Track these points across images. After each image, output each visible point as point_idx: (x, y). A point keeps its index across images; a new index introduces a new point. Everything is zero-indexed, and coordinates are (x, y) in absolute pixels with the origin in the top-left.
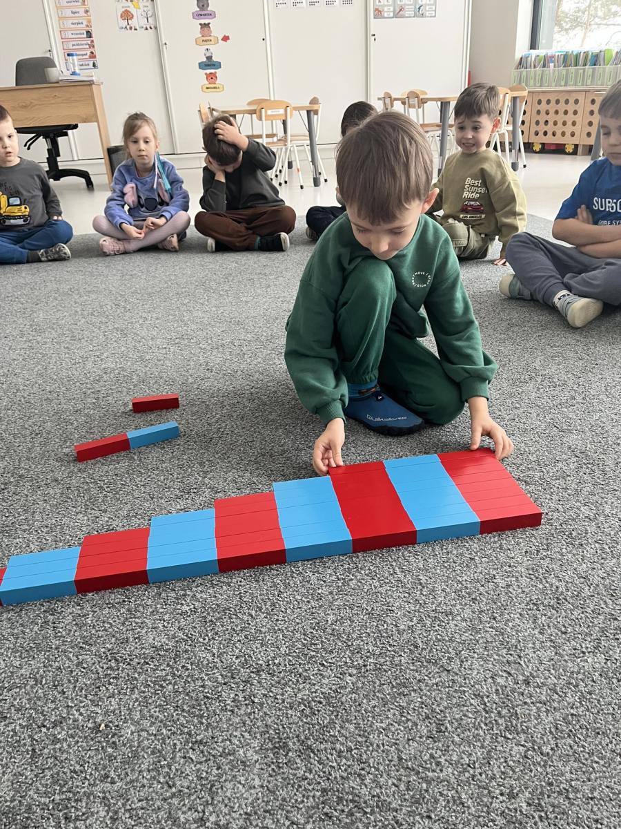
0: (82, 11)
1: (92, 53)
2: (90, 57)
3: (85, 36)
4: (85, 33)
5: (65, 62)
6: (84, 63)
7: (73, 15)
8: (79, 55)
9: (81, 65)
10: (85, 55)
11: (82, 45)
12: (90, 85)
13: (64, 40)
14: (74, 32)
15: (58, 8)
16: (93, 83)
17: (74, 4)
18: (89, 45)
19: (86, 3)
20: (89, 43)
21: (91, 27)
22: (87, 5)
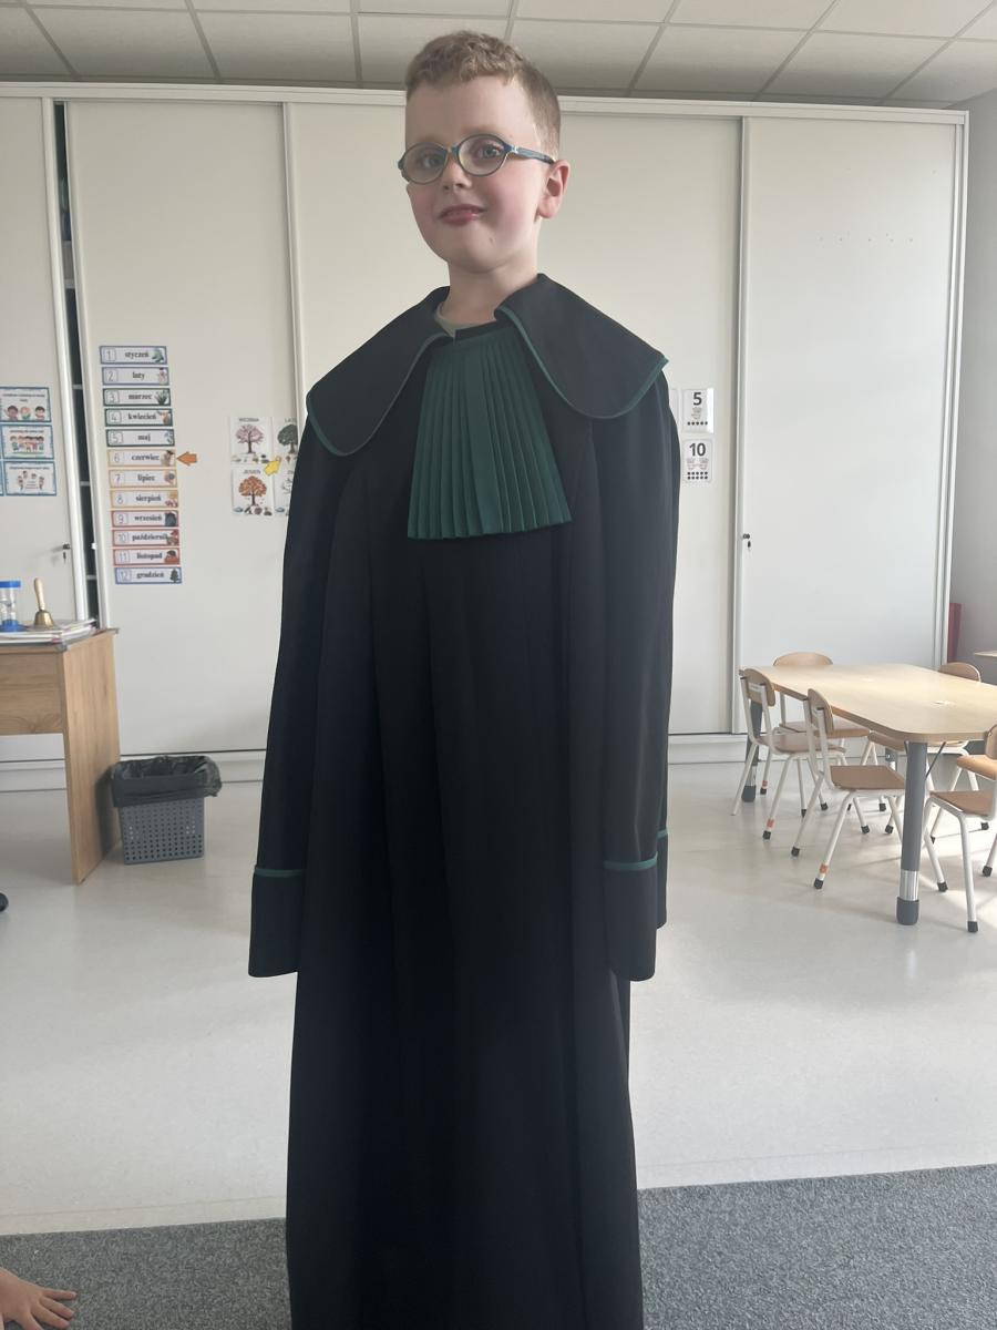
0: (160, 478)
1: (172, 553)
2: (167, 562)
3: (163, 522)
4: (164, 517)
5: (113, 567)
6: (153, 571)
7: (141, 483)
8: (145, 556)
9: (147, 576)
10: (157, 556)
11: (153, 538)
12: (57, 653)
13: (116, 528)
14: (139, 514)
15: (114, 468)
16: (66, 650)
17: (146, 462)
18: (167, 538)
19: (172, 462)
20: (169, 535)
21: (177, 505)
22: (175, 465)
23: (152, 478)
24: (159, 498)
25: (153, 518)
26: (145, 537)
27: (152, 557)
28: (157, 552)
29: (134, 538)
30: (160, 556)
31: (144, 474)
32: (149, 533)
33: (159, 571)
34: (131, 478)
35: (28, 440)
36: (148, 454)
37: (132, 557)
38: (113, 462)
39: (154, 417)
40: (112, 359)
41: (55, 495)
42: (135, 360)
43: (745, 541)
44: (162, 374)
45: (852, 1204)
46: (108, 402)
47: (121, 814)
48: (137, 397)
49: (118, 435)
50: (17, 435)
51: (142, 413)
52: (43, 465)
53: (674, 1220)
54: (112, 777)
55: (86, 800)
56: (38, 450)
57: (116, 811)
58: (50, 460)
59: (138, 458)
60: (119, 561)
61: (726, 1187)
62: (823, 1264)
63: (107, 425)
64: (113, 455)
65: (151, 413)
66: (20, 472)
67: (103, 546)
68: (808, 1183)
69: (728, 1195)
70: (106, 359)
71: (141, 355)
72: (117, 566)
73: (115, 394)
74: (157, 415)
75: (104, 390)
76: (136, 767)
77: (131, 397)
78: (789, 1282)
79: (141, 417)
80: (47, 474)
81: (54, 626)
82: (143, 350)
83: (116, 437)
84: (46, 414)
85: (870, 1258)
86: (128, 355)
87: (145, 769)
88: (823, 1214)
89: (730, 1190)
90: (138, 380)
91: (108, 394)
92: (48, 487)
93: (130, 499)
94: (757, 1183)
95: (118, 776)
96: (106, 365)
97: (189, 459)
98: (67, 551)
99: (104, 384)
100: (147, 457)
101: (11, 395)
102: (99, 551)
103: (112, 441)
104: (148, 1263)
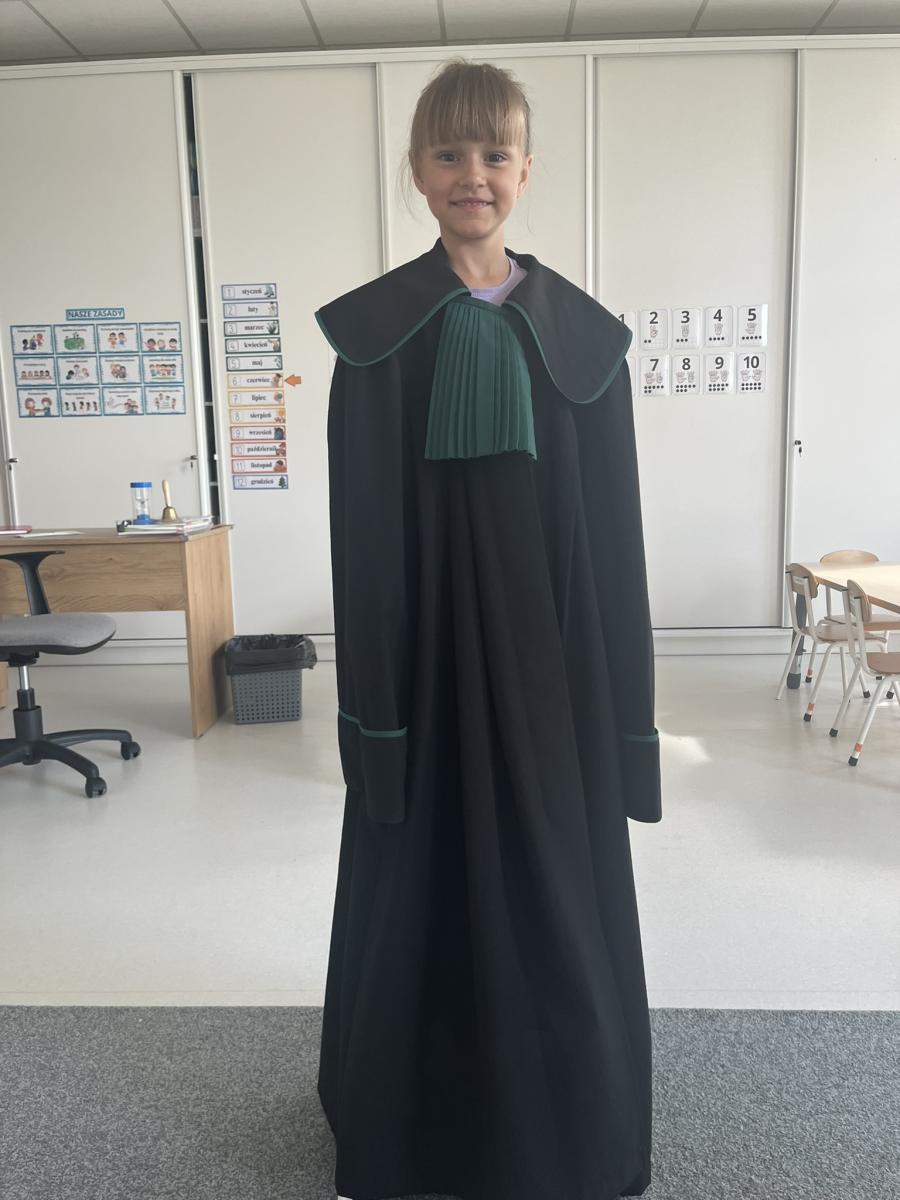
0: (270, 398)
1: (280, 463)
2: (276, 470)
4: (273, 432)
5: (231, 475)
6: (264, 478)
7: (254, 402)
8: (258, 466)
9: (259, 482)
10: (267, 466)
11: (264, 450)
12: (180, 542)
13: (235, 441)
14: (253, 429)
15: (233, 389)
16: (187, 540)
17: (259, 384)
18: (277, 450)
19: (280, 383)
20: (278, 447)
21: (284, 421)
22: (282, 387)
23: (264, 398)
24: (269, 415)
25: (265, 433)
26: (258, 449)
27: (264, 466)
28: (268, 462)
29: (249, 450)
30: (270, 465)
31: (257, 395)
32: (261, 446)
33: (269, 478)
34: (246, 399)
35: (164, 368)
36: (259, 377)
37: (247, 466)
38: (232, 384)
39: (266, 345)
40: (232, 295)
41: (184, 413)
42: (251, 296)
43: (797, 447)
44: (273, 308)
45: (852, 1034)
46: (228, 333)
47: (232, 680)
48: (252, 328)
49: (236, 361)
50: (155, 363)
51: (256, 342)
52: (175, 389)
53: (683, 1035)
54: (226, 650)
55: (204, 669)
56: (172, 376)
57: (228, 678)
58: (180, 384)
59: (252, 381)
60: (236, 470)
61: (734, 1011)
62: (819, 1082)
63: (227, 353)
64: (231, 378)
65: (263, 341)
66: (157, 395)
67: (223, 457)
68: (813, 1015)
69: (736, 1019)
70: (227, 296)
71: (255, 292)
72: (235, 474)
73: (234, 325)
74: (268, 344)
75: (225, 322)
76: (247, 642)
77: (247, 328)
78: (784, 1095)
79: (254, 346)
80: (178, 396)
81: (179, 520)
82: (257, 288)
83: (235, 363)
84: (178, 345)
85: (863, 1081)
86: (244, 292)
87: (254, 645)
88: (824, 1041)
89: (738, 1014)
90: (253, 314)
91: (228, 325)
92: (179, 408)
93: (245, 417)
94: (764, 1011)
95: (231, 649)
96: (227, 301)
97: (294, 380)
98: (193, 461)
99: (225, 318)
100: (260, 380)
101: (150, 330)
102: (220, 460)
103: (231, 366)
104: (230, 1034)
